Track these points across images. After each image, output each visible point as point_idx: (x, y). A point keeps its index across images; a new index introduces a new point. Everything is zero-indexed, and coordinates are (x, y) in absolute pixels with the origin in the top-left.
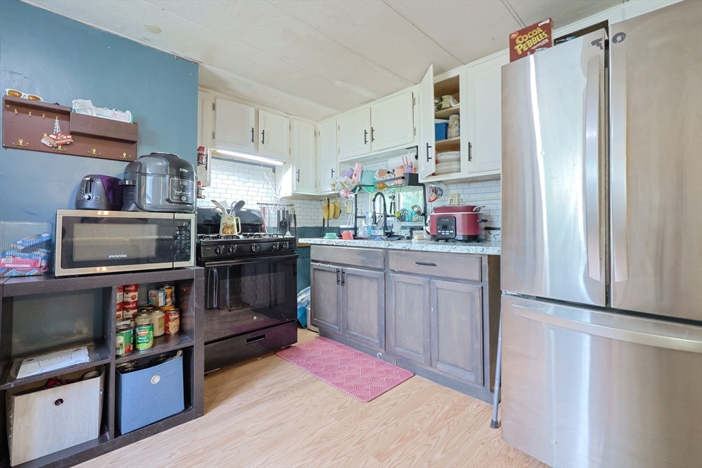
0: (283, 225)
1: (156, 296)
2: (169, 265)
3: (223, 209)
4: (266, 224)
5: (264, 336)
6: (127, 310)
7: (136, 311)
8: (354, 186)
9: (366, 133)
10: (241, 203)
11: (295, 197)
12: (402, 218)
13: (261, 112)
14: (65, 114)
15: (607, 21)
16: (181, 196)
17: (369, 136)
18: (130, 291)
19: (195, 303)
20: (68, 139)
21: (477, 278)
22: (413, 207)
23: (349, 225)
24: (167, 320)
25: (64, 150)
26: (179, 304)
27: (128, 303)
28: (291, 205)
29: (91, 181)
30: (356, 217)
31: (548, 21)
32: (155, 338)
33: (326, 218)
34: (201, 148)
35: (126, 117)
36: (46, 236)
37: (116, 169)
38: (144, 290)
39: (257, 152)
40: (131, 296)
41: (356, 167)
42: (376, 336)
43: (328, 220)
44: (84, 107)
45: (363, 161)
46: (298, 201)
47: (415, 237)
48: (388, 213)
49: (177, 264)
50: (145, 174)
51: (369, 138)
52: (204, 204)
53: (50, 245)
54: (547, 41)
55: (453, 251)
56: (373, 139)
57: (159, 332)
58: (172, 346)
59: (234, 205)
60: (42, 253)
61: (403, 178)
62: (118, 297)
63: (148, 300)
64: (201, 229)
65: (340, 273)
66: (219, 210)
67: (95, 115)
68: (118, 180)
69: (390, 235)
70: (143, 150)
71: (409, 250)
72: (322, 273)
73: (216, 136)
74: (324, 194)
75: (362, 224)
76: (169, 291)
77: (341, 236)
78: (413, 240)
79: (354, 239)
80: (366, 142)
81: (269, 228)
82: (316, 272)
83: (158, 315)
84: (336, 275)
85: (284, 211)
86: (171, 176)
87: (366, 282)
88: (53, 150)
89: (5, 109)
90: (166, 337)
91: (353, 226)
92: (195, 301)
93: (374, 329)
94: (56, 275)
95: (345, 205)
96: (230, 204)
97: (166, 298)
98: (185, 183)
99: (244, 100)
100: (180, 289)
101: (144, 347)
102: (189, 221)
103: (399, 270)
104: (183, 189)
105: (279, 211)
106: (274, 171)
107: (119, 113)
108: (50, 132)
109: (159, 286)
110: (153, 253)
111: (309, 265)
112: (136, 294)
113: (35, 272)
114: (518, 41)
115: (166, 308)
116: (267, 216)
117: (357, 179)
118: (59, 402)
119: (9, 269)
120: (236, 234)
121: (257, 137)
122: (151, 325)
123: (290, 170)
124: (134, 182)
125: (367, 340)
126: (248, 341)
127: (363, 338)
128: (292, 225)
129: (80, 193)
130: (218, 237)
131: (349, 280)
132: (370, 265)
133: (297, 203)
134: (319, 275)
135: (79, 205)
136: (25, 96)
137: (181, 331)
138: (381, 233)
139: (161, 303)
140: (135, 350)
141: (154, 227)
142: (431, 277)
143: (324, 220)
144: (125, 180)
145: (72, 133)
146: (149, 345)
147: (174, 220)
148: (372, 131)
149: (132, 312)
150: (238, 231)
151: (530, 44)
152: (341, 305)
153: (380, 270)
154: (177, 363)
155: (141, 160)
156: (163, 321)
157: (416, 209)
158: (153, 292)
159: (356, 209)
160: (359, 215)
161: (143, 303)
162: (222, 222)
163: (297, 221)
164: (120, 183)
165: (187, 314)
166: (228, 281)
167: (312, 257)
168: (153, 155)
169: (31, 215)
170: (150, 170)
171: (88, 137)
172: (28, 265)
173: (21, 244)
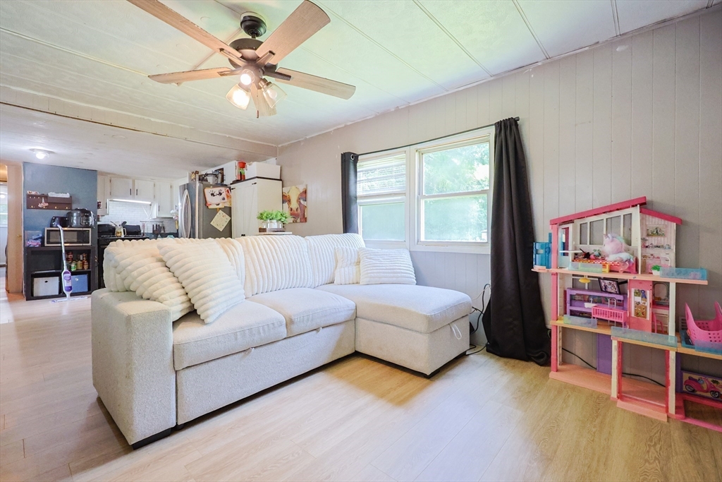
1: (80, 256)
2: (81, 245)
3: (117, 225)
4: (145, 232)
10: (125, 222)
11: (162, 218)
13: (135, 181)
14: (46, 197)
16: (86, 222)
20: (47, 204)
24: (83, 264)
25: (47, 208)
26: (88, 259)
27: (69, 258)
28: (160, 222)
29: (55, 218)
34: (100, 202)
35: (67, 196)
36: (41, 235)
37: (63, 213)
38: (75, 254)
39: (134, 199)
44: (52, 194)
49: (85, 244)
50: (73, 216)
52: (103, 221)
53: (42, 238)
57: (80, 267)
59: (123, 223)
60: (39, 242)
66: (115, 225)
67: (56, 196)
68: (64, 217)
70: (74, 207)
73: (113, 193)
81: (147, 233)
83: (79, 262)
85: (156, 225)
86: (83, 216)
88: (42, 208)
89: (27, 197)
94: (45, 246)
96: (120, 223)
97: (83, 257)
98: (87, 218)
99: (125, 177)
100: (88, 253)
102: (88, 231)
104: (87, 220)
105: (153, 225)
107: (64, 194)
108: (41, 203)
109: (81, 252)
113: (38, 246)
116: (146, 228)
119: (30, 245)
120: (123, 236)
121: (133, 192)
123: (155, 206)
124: (70, 218)
129: (51, 222)
130: (114, 237)
133: (164, 221)
135: (51, 226)
136: (33, 193)
137: (89, 268)
139: (81, 259)
141: (76, 233)
144: (67, 218)
147: (83, 230)
149: (70, 261)
150: (125, 234)
154: (85, 277)
155: (73, 211)
162: (116, 230)
164: (65, 219)
168: (77, 210)
169: (35, 228)
170: (75, 214)
171: (53, 203)
172: (36, 244)
173: (34, 237)
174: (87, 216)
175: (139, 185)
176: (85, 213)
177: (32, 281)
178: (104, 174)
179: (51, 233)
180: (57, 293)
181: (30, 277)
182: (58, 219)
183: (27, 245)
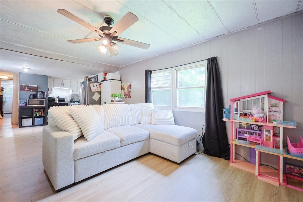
0: (71, 100)
2: (41, 106)
10: (59, 97)
11: (73, 95)
14: (28, 86)
20: (28, 89)
24: (42, 113)
25: (28, 91)
34: (49, 89)
35: (36, 86)
36: (25, 102)
37: (34, 93)
38: (39, 109)
39: (62, 87)
40: (37, 110)
44: (30, 85)
52: (50, 96)
60: (25, 104)
62: (35, 110)
66: (54, 98)
67: (32, 86)
70: (39, 90)
73: (54, 85)
83: (40, 113)
88: (26, 91)
89: (20, 86)
94: (27, 106)
96: (57, 97)
99: (59, 79)
101: (38, 116)
102: (44, 100)
104: (44, 96)
105: (70, 98)
108: (26, 88)
109: (41, 109)
110: (39, 104)
116: (66, 99)
118: (27, 120)
121: (62, 85)
124: (37, 95)
129: (30, 96)
133: (75, 96)
135: (30, 98)
136: (23, 85)
137: (44, 115)
139: (41, 111)
141: (39, 101)
147: (42, 100)
149: (36, 112)
154: (42, 118)
162: (55, 100)
168: (40, 91)
169: (23, 99)
170: (39, 93)
171: (31, 89)
172: (23, 105)
173: (23, 102)
174: (44, 94)
175: (64, 81)
176: (43, 93)
177: (22, 120)
178: (51, 77)
179: (30, 101)
180: (31, 125)
181: (21, 118)
182: (32, 95)
183: (20, 105)
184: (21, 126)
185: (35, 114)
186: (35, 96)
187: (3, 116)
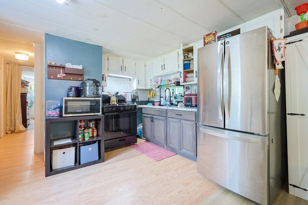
0: (134, 100)
1: (90, 124)
2: (93, 114)
3: (111, 95)
4: (127, 100)
5: (125, 140)
6: (81, 128)
7: (84, 128)
8: (158, 86)
9: (162, 66)
10: (117, 93)
11: (138, 90)
12: (175, 98)
13: (124, 59)
14: (64, 68)
15: (240, 29)
16: (97, 92)
17: (163, 67)
18: (82, 122)
19: (101, 126)
20: (64, 75)
21: (194, 119)
22: (179, 94)
23: (158, 100)
24: (93, 132)
25: (64, 79)
26: (97, 127)
27: (81, 126)
28: (137, 93)
29: (71, 88)
30: (160, 97)
31: (215, 32)
32: (90, 137)
33: (149, 98)
34: (104, 75)
35: (80, 67)
36: (59, 105)
37: (77, 84)
38: (86, 122)
39: (123, 75)
40: (83, 124)
41: (159, 79)
42: (163, 141)
43: (150, 98)
44: (69, 65)
45: (161, 76)
46: (139, 91)
47: (179, 105)
48: (171, 96)
49: (96, 114)
50: (86, 86)
51: (163, 68)
52: (105, 92)
53: (61, 108)
54: (214, 39)
55: (187, 110)
56: (164, 69)
57: (91, 135)
58: (95, 139)
59: (115, 93)
60: (58, 110)
61: (175, 83)
62: (79, 124)
63: (87, 126)
64: (104, 102)
65: (152, 118)
66: (110, 95)
67: (72, 67)
68: (79, 88)
69: (172, 104)
70: (86, 78)
71: (174, 110)
72: (146, 118)
73: (109, 69)
74: (148, 88)
75: (162, 100)
76: (94, 123)
77: (154, 104)
78: (178, 106)
79: (159, 105)
80: (162, 69)
81: (128, 101)
82: (144, 118)
83: (90, 130)
84: (150, 119)
85: (134, 95)
86: (94, 86)
87: (160, 121)
88: (60, 79)
89: (48, 67)
90: (93, 137)
91: (159, 101)
92: (102, 126)
93: (163, 138)
94: (63, 116)
95: (156, 93)
96: (114, 93)
97: (93, 125)
98: (98, 88)
99: (118, 56)
100: (97, 122)
101: (87, 139)
102: (100, 100)
103: (171, 117)
104: (98, 90)
105: (132, 95)
106: (130, 80)
107: (78, 66)
108: (60, 73)
109: (90, 121)
110: (89, 110)
111: (142, 115)
112: (84, 123)
113: (57, 115)
114: (206, 39)
115: (93, 128)
116: (127, 97)
117: (159, 84)
118: (64, 153)
119: (50, 114)
120: (116, 104)
121: (123, 69)
122: (89, 133)
123: (135, 80)
124: (83, 88)
125: (161, 142)
126: (119, 141)
127: (159, 141)
128: (137, 100)
129: (68, 92)
130: (110, 105)
131: (155, 121)
132: (162, 115)
133: (139, 92)
134: (145, 119)
135: (68, 96)
136: (53, 63)
137: (98, 135)
138: (169, 103)
139: (91, 126)
140: (84, 140)
141: (89, 102)
142: (181, 119)
143: (148, 98)
144: (81, 88)
145: (65, 73)
146: (88, 138)
147: (95, 100)
148: (164, 65)
149: (83, 129)
150: (117, 103)
151: (209, 39)
152: (152, 130)
153: (165, 117)
154: (96, 145)
155: (85, 81)
156: (92, 132)
157: (180, 95)
158: (89, 123)
159: (160, 94)
160: (161, 96)
161: (86, 126)
162: (111, 99)
163: (139, 99)
164: (79, 89)
165: (99, 130)
166: (114, 120)
167: (143, 112)
168: (89, 79)
169: (55, 98)
170: (88, 84)
171: (71, 74)
172: (54, 113)
173: (53, 107)
174: (97, 86)
176: (97, 83)
177: (52, 154)
179: (68, 102)
180: (73, 165)
181: (50, 150)
182: (73, 89)
183: (47, 115)
184: (50, 171)
185: (80, 136)
186: (79, 92)
187: (26, 127)
